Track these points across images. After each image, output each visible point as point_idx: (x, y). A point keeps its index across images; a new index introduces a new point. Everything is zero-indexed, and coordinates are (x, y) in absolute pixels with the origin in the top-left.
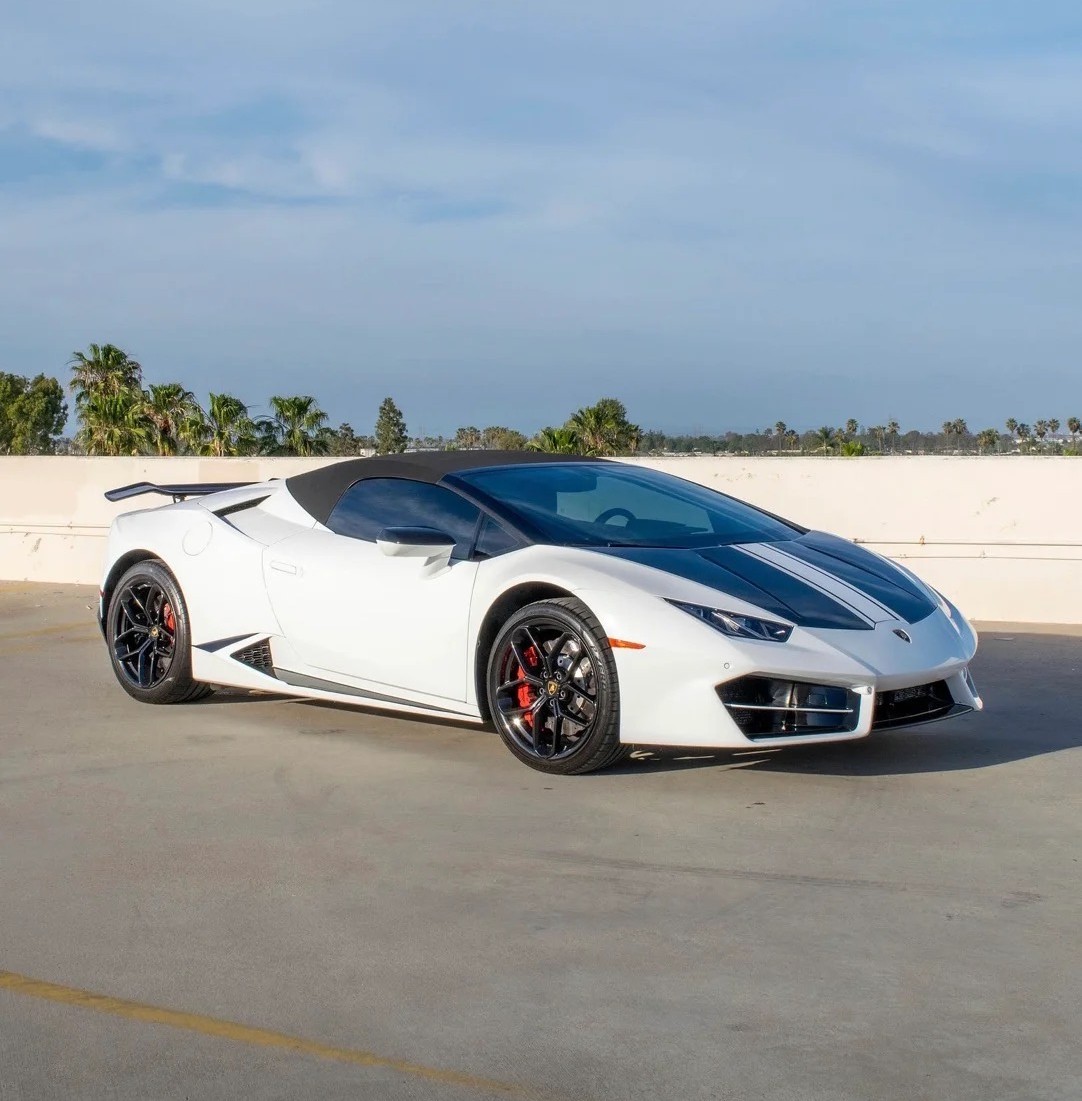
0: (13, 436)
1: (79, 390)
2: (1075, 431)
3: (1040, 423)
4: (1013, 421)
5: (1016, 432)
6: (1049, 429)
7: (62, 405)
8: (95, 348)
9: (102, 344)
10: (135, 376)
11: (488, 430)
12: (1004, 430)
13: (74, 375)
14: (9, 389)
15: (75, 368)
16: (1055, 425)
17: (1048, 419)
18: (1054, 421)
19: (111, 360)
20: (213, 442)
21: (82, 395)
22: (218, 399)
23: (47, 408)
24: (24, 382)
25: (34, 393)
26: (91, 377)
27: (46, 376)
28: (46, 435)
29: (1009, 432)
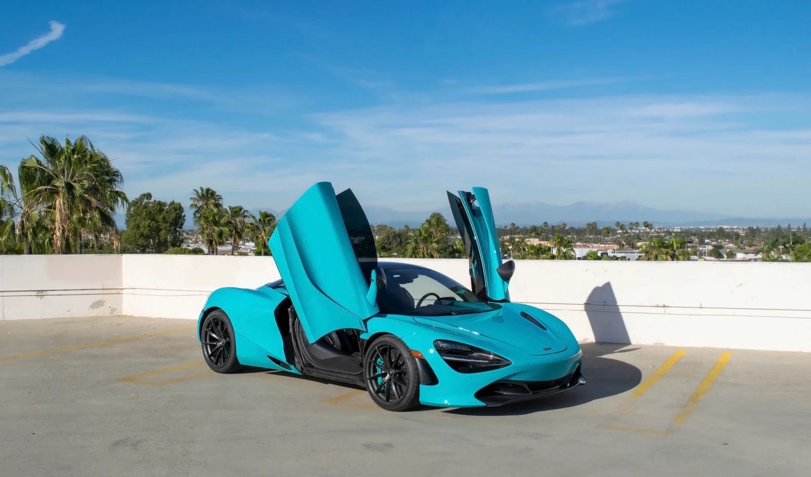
0: (161, 230)
1: (194, 210)
2: (646, 227)
3: (631, 224)
4: (618, 223)
5: (619, 228)
6: (635, 226)
7: (183, 214)
8: (202, 189)
9: (205, 188)
10: (221, 203)
11: (378, 226)
12: (614, 227)
13: (192, 202)
14: (158, 208)
15: (191, 198)
16: (637, 224)
17: (634, 221)
18: (637, 223)
19: (208, 195)
20: (261, 234)
21: (196, 211)
22: (263, 214)
23: (176, 216)
24: (164, 204)
25: (170, 210)
26: (200, 204)
27: (175, 202)
28: (175, 229)
29: (616, 228)
